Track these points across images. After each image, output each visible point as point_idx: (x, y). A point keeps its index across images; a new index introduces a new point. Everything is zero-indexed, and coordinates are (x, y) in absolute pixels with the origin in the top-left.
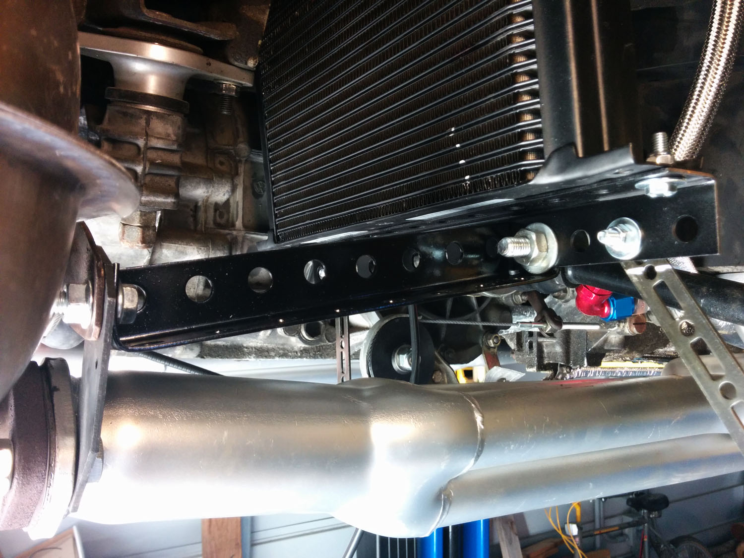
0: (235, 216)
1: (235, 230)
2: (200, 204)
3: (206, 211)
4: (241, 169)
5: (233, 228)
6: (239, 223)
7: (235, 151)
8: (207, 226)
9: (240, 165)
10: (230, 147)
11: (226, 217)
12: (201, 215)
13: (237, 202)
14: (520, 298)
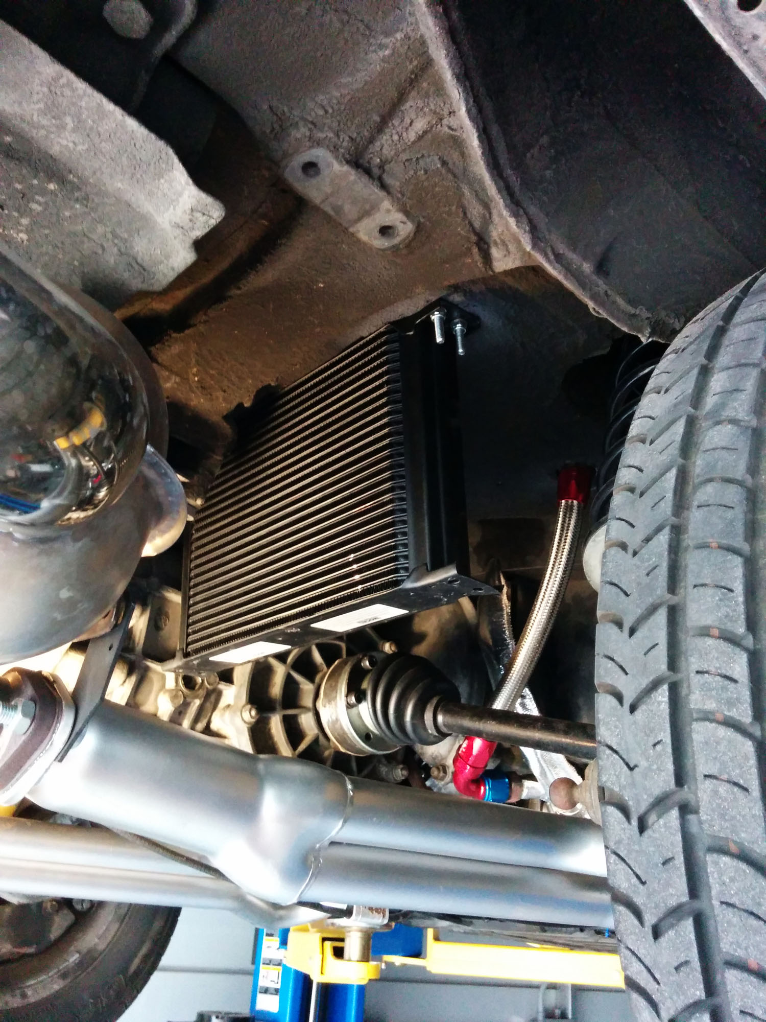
0: (136, 642)
9: (149, 596)
13: (141, 630)
14: (400, 773)
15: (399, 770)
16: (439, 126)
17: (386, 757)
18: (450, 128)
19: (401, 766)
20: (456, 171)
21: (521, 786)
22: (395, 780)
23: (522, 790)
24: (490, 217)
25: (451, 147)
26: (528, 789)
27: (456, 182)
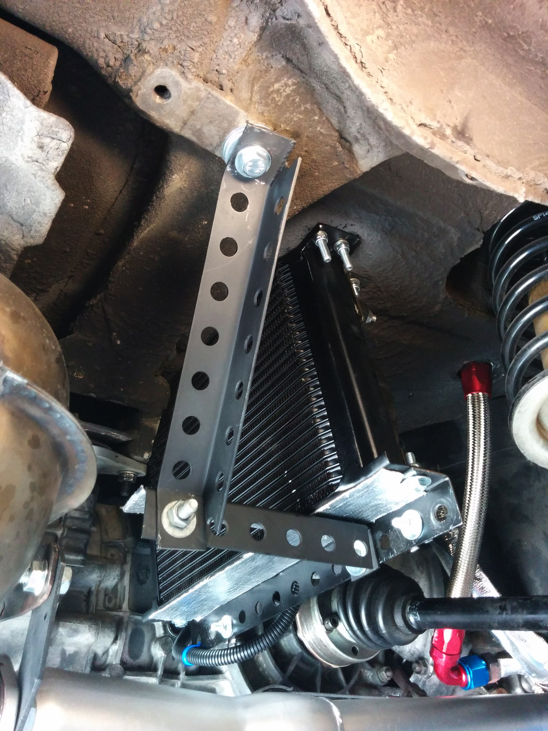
0: (122, 599)
1: (121, 611)
2: (93, 588)
3: (97, 595)
4: (129, 559)
5: (120, 610)
6: (125, 606)
7: (124, 544)
8: (98, 608)
9: (128, 555)
10: (121, 541)
11: (114, 601)
12: (93, 598)
13: (125, 587)
14: (385, 675)
15: (384, 672)
16: (274, 19)
17: (369, 662)
18: (284, 18)
19: (385, 668)
20: (302, 66)
21: (499, 665)
22: (382, 682)
23: (500, 669)
24: (346, 112)
25: (292, 41)
26: (506, 668)
27: (304, 78)
